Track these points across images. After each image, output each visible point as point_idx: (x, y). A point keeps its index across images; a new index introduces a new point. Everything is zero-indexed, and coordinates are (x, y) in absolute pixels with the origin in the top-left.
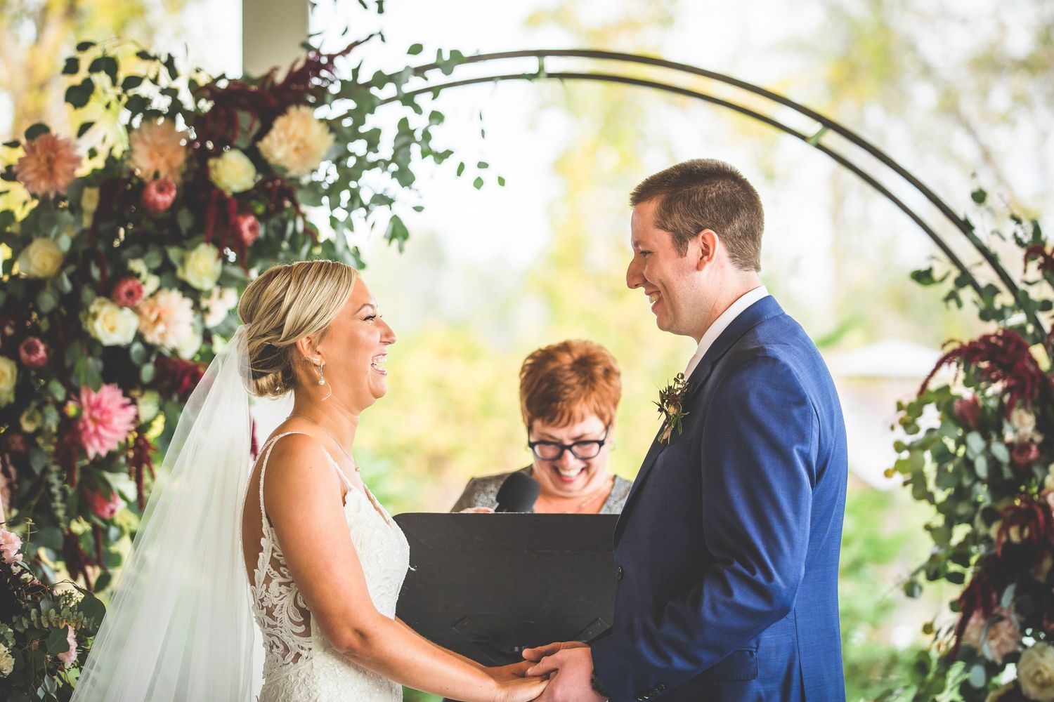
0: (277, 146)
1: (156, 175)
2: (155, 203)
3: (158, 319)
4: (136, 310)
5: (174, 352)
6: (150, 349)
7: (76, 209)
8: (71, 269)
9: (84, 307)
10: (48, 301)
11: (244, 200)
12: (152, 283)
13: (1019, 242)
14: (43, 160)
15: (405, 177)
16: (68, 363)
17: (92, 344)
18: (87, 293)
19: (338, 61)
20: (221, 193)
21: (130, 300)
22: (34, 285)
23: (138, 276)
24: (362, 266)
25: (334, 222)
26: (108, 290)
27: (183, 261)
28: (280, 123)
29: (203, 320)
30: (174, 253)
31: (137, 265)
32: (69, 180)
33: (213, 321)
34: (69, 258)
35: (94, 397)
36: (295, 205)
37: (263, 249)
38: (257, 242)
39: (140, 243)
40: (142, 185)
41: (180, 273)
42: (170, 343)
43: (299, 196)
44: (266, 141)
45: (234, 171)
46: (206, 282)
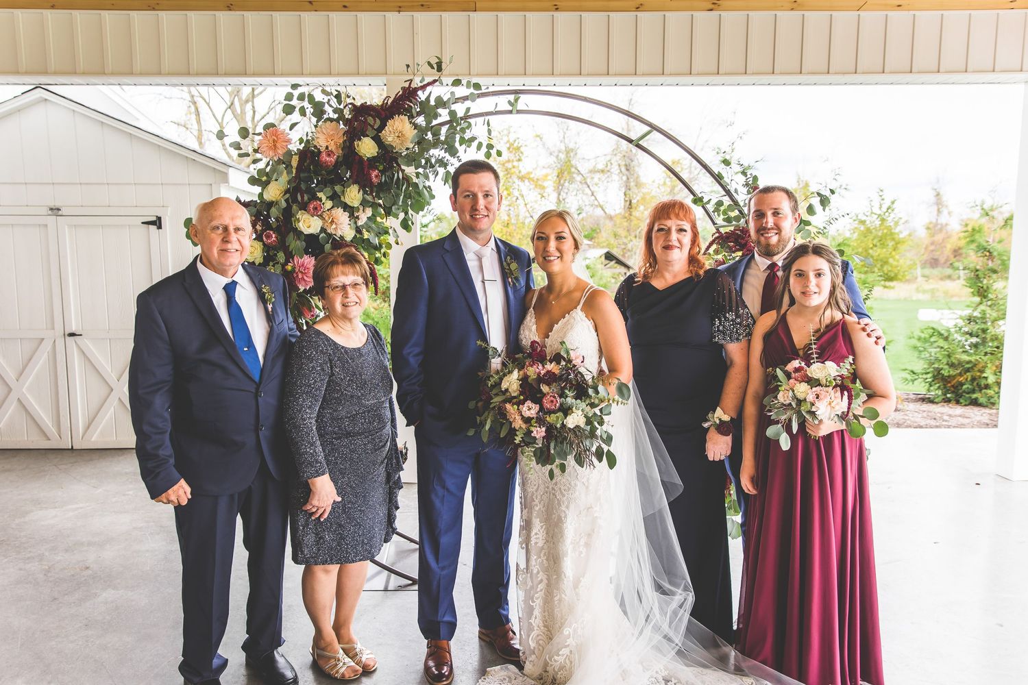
0: (389, 136)
1: (327, 148)
2: (326, 162)
3: (332, 221)
4: (321, 216)
5: (342, 238)
6: (330, 235)
7: (288, 166)
8: (288, 195)
9: (294, 215)
10: (274, 211)
11: (373, 161)
12: (329, 204)
13: (747, 185)
14: (271, 141)
15: (452, 152)
16: (287, 244)
17: (299, 233)
18: (295, 207)
19: (420, 93)
20: (361, 157)
21: (316, 212)
22: (270, 204)
23: (320, 200)
24: (433, 197)
25: (418, 175)
26: (304, 207)
27: (343, 192)
28: (390, 122)
29: (356, 223)
30: (338, 188)
31: (320, 195)
32: (284, 151)
33: (360, 223)
34: (287, 192)
35: (301, 261)
36: (399, 165)
37: (382, 188)
38: (380, 184)
39: (323, 184)
40: (320, 152)
41: (342, 199)
42: (339, 233)
43: (400, 160)
44: (383, 132)
45: (367, 147)
46: (356, 204)
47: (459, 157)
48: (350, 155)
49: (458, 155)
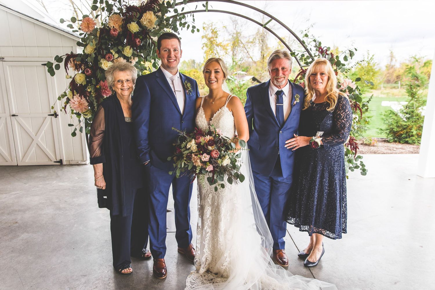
0: (144, 21)
1: (114, 27)
2: (113, 34)
4: (112, 61)
7: (95, 37)
8: (96, 51)
9: (99, 61)
10: (90, 59)
11: (137, 35)
12: (116, 56)
13: (316, 46)
14: (87, 24)
15: (176, 29)
16: (96, 75)
17: (102, 70)
18: (99, 57)
20: (131, 32)
21: (110, 59)
22: (88, 56)
23: (112, 54)
26: (104, 57)
27: (123, 50)
28: (145, 14)
30: (120, 48)
31: (112, 51)
32: (93, 29)
34: (95, 49)
35: (104, 83)
36: (150, 36)
37: (142, 48)
38: (141, 46)
39: (113, 46)
40: (110, 29)
41: (123, 53)
43: (150, 34)
44: (141, 19)
45: (134, 27)
46: (129, 55)
47: (178, 32)
48: (125, 31)
49: (178, 31)
